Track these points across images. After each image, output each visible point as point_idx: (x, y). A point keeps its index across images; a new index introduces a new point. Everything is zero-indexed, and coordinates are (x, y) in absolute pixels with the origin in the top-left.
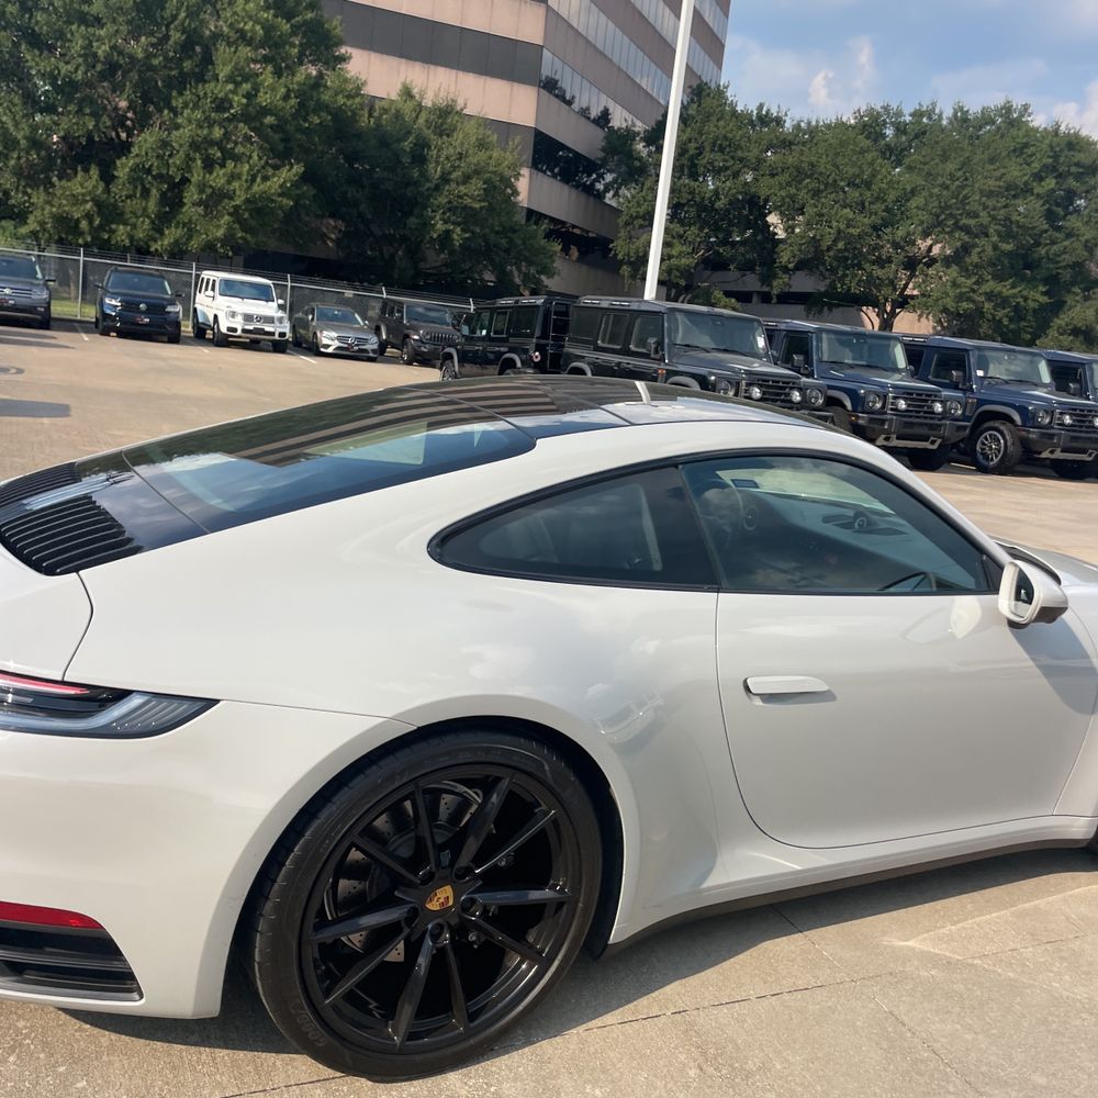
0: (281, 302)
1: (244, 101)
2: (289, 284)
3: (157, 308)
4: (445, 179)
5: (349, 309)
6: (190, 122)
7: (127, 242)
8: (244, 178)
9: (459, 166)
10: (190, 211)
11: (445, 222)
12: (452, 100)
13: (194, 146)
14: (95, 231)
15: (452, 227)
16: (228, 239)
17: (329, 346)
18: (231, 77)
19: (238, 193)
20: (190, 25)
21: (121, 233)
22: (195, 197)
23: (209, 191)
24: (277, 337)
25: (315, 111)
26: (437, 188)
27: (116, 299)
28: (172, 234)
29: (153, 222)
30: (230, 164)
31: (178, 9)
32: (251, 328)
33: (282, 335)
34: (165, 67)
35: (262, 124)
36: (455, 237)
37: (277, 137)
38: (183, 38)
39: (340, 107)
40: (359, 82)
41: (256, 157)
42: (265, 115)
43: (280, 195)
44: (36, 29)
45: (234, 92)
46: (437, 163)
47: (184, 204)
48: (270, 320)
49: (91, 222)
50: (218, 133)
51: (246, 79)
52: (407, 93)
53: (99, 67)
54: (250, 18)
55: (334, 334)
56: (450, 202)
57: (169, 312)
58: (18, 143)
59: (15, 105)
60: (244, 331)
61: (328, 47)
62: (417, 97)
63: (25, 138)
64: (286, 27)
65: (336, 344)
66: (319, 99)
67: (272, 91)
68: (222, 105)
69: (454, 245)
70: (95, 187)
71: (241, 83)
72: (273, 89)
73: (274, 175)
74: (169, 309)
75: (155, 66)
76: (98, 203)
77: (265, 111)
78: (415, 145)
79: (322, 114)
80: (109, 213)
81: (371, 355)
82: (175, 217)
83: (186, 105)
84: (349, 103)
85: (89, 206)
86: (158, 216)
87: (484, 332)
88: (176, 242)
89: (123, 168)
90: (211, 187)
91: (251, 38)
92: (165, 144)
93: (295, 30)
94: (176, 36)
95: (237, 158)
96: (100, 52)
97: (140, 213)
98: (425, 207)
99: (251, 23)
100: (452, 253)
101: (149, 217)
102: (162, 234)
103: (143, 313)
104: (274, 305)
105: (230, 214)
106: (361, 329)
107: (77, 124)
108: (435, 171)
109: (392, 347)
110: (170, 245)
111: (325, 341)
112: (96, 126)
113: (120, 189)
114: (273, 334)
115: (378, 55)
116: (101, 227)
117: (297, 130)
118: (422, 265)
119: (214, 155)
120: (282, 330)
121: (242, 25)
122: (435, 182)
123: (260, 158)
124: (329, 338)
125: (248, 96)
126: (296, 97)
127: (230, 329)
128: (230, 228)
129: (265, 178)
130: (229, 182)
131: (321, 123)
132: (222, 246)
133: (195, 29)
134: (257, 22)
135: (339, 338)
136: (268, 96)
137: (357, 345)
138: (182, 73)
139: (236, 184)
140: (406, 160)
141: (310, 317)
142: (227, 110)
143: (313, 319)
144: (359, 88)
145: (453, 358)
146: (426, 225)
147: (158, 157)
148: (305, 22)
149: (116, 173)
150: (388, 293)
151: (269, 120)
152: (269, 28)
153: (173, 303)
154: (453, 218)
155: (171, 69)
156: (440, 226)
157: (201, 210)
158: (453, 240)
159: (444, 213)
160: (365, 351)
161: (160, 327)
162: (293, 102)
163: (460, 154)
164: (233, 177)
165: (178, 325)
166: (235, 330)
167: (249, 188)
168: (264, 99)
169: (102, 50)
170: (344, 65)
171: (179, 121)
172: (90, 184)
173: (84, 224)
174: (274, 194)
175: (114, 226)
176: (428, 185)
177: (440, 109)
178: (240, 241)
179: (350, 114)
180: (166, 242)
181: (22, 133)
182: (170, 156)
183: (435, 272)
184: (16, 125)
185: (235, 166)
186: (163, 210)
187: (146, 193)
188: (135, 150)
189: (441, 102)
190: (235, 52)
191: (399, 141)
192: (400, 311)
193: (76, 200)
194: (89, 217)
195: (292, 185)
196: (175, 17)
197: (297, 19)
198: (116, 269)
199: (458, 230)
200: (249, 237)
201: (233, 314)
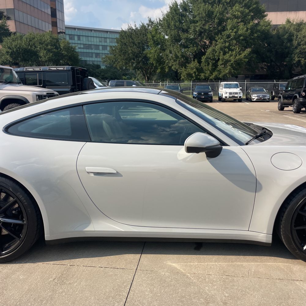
0: (241, 88)
1: (234, 34)
2: (246, 83)
3: (206, 94)
4: (299, 44)
5: (262, 88)
6: (220, 43)
7: (204, 78)
8: (234, 55)
9: (303, 40)
10: (220, 67)
11: (298, 57)
12: (302, 20)
13: (221, 49)
14: (196, 76)
15: (301, 59)
16: (230, 73)
17: (254, 99)
18: (231, 28)
19: (232, 60)
20: (220, 17)
21: (202, 76)
22: (221, 63)
23: (224, 60)
24: (238, 98)
25: (256, 33)
26: (296, 48)
27: (196, 92)
28: (215, 73)
29: (210, 71)
30: (230, 52)
31: (217, 13)
32: (231, 96)
33: (240, 97)
34: (214, 30)
35: (239, 39)
36: (302, 61)
37: (244, 42)
38: (218, 21)
39: (263, 30)
40: (269, 21)
41: (237, 49)
42: (240, 37)
43: (244, 58)
44: (183, 27)
45: (232, 32)
46: (296, 40)
47: (218, 65)
48: (237, 93)
49: (195, 74)
50: (227, 44)
51: (235, 28)
52: (288, 21)
53: (197, 33)
54: (237, 11)
55: (256, 95)
56: (300, 51)
57: (209, 94)
58: (179, 57)
59: (178, 48)
60: (229, 97)
61: (261, 14)
62: (292, 22)
63: (180, 55)
64: (247, 11)
65: (257, 98)
66: (257, 29)
67: (242, 29)
68: (229, 36)
69: (302, 64)
70: (196, 65)
71: (233, 29)
72: (243, 29)
73: (243, 53)
74: (209, 93)
75: (211, 30)
76: (197, 69)
77: (240, 35)
78: (289, 36)
79: (258, 33)
80: (200, 70)
81: (267, 100)
82: (216, 69)
83: (219, 38)
84: (266, 28)
85: (194, 70)
86: (212, 69)
87: (290, 88)
88: (216, 76)
89: (203, 58)
90: (225, 59)
91: (237, 16)
92: (214, 50)
93: (250, 11)
94: (216, 21)
95: (232, 50)
96: (197, 30)
97: (207, 70)
98: (292, 54)
99: (237, 12)
100: (301, 67)
101: (209, 70)
102: (212, 74)
103: (202, 95)
104: (239, 89)
105: (230, 66)
106: (265, 93)
107: (193, 49)
108: (295, 43)
109: (276, 97)
110: (214, 77)
111: (253, 98)
112: (197, 49)
113: (203, 65)
114: (237, 97)
115: (280, 12)
116: (198, 75)
117: (250, 39)
118: (293, 72)
119: (226, 50)
120: (240, 96)
121: (234, 13)
122: (295, 46)
123: (239, 49)
124: (254, 97)
125: (236, 32)
126: (250, 30)
127: (225, 97)
128: (230, 70)
129: (240, 54)
130: (230, 57)
131: (257, 35)
132: (228, 75)
133: (222, 18)
134: (238, 11)
135: (257, 96)
136: (241, 31)
137: (263, 98)
138: (218, 30)
139: (232, 57)
140: (285, 41)
141: (250, 91)
142: (230, 38)
143: (250, 92)
144: (269, 23)
145: (281, 98)
146: (292, 59)
147: (212, 54)
148: (254, 9)
149: (202, 60)
150: (276, 81)
151: (242, 38)
152: (242, 13)
153: (210, 92)
154: (301, 56)
155: (216, 30)
156: (297, 59)
157: (223, 66)
158: (301, 63)
159: (298, 55)
160: (266, 99)
161: (207, 98)
162: (249, 31)
163: (304, 36)
164: (231, 55)
165: (212, 97)
166: (227, 97)
167: (235, 58)
168: (240, 32)
169: (197, 29)
170: (266, 18)
171: (217, 43)
172: (195, 64)
173: (193, 75)
174: (242, 58)
175: (200, 74)
176: (292, 48)
177: (298, 24)
178: (233, 73)
179: (266, 31)
180: (213, 76)
181: (179, 54)
182: (215, 53)
183: (298, 73)
184: (178, 52)
185: (231, 53)
186: (213, 68)
187: (209, 64)
188: (207, 54)
189: (298, 22)
190: (232, 21)
191: (283, 36)
192: (278, 86)
193: (192, 69)
194: (195, 72)
195: (248, 55)
196: (216, 16)
197: (251, 8)
198: (198, 85)
199: (303, 59)
200: (235, 71)
201: (226, 93)
